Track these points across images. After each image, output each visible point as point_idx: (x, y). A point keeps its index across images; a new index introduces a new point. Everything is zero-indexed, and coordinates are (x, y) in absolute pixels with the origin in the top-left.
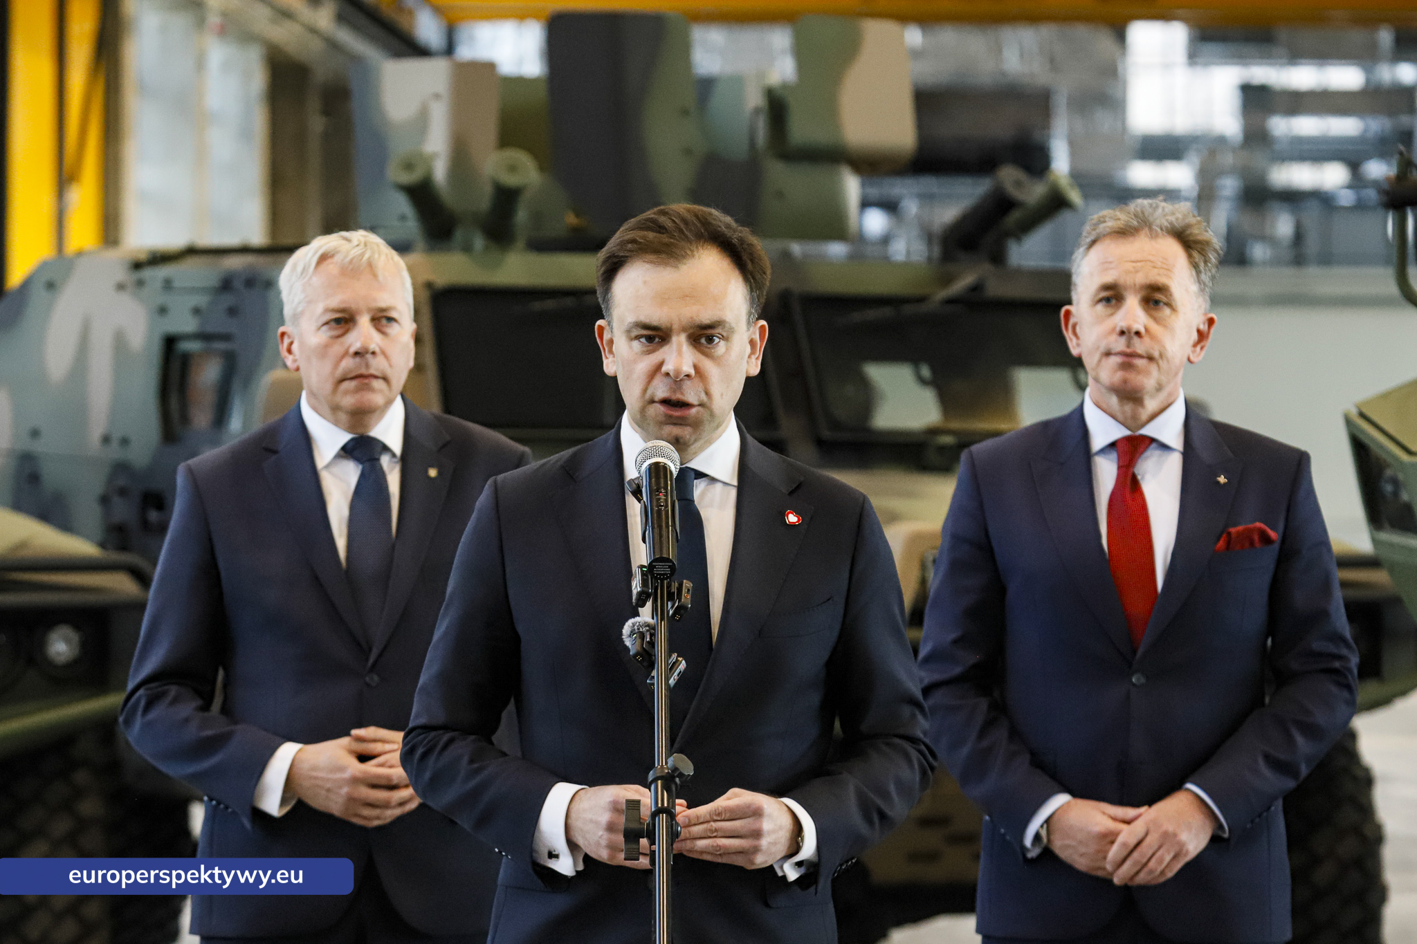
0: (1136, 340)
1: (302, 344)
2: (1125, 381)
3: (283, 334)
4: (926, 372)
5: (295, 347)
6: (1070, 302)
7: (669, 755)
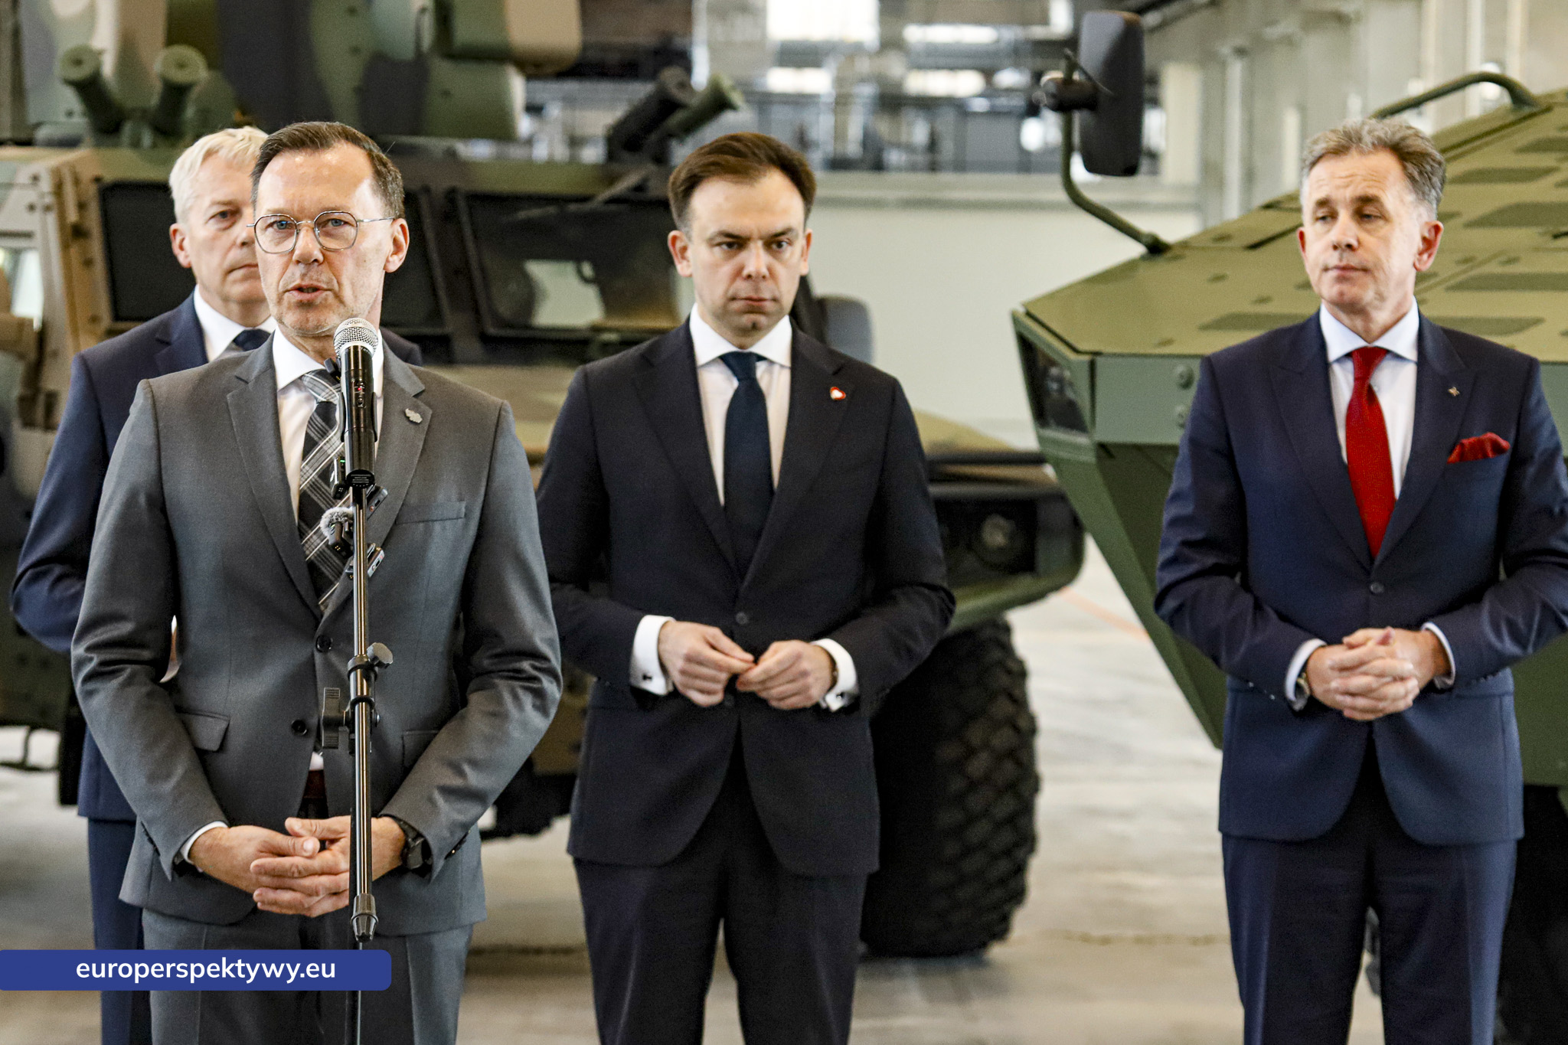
0: (1349, 254)
1: (192, 238)
2: (1341, 294)
3: (175, 231)
4: (588, 270)
5: (186, 244)
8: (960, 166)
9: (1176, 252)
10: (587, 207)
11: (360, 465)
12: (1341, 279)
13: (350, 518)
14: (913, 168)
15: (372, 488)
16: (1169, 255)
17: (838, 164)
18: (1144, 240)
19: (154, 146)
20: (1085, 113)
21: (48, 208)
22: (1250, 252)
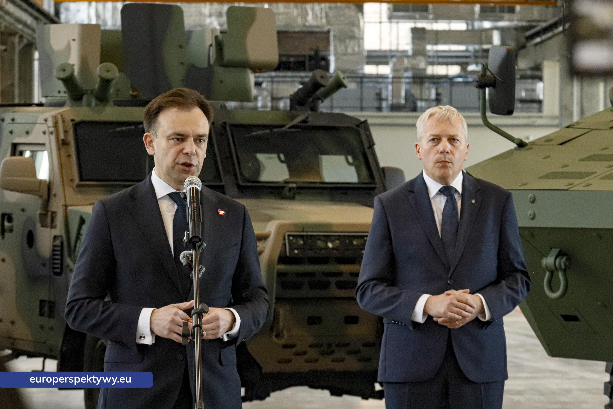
4: (284, 157)
9: (529, 146)
11: (195, 234)
13: (191, 255)
15: (200, 243)
16: (526, 147)
17: (395, 108)
18: (515, 141)
19: (96, 105)
20: (491, 88)
21: (51, 133)
22: (560, 146)
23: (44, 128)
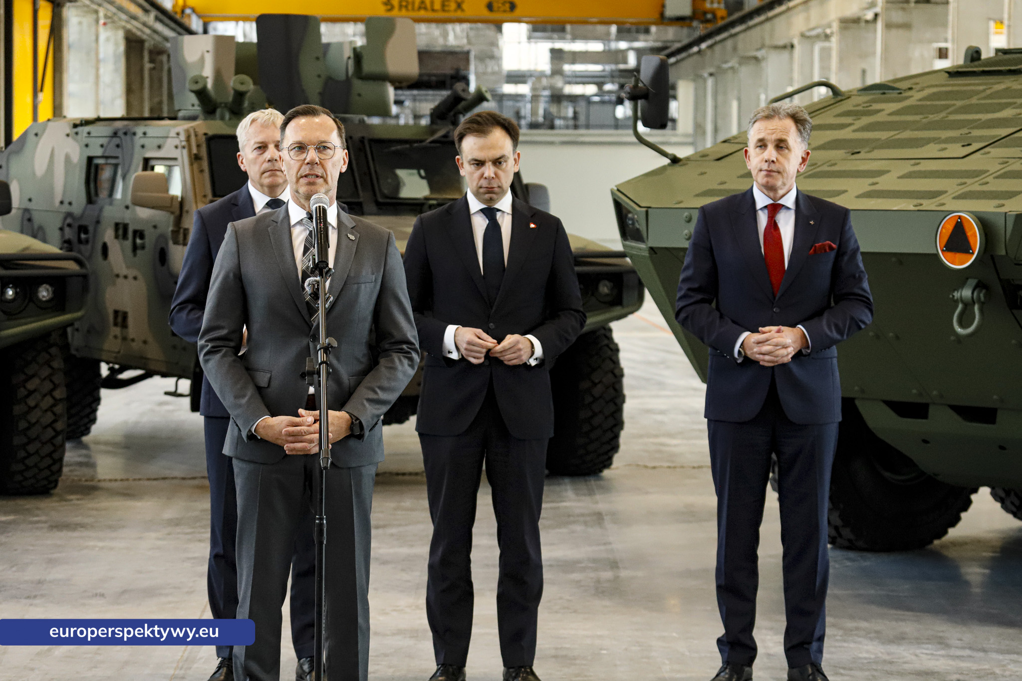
0: (772, 165)
1: (246, 159)
2: (768, 182)
3: (239, 155)
4: (422, 172)
5: (244, 161)
6: (747, 147)
7: (327, 337)
8: (588, 127)
9: (684, 162)
10: (424, 144)
11: (322, 259)
12: (767, 176)
13: (318, 282)
14: (567, 127)
16: (681, 163)
17: (533, 126)
18: (669, 157)
19: (230, 119)
20: (643, 101)
21: (184, 147)
22: (717, 162)
23: (176, 142)
